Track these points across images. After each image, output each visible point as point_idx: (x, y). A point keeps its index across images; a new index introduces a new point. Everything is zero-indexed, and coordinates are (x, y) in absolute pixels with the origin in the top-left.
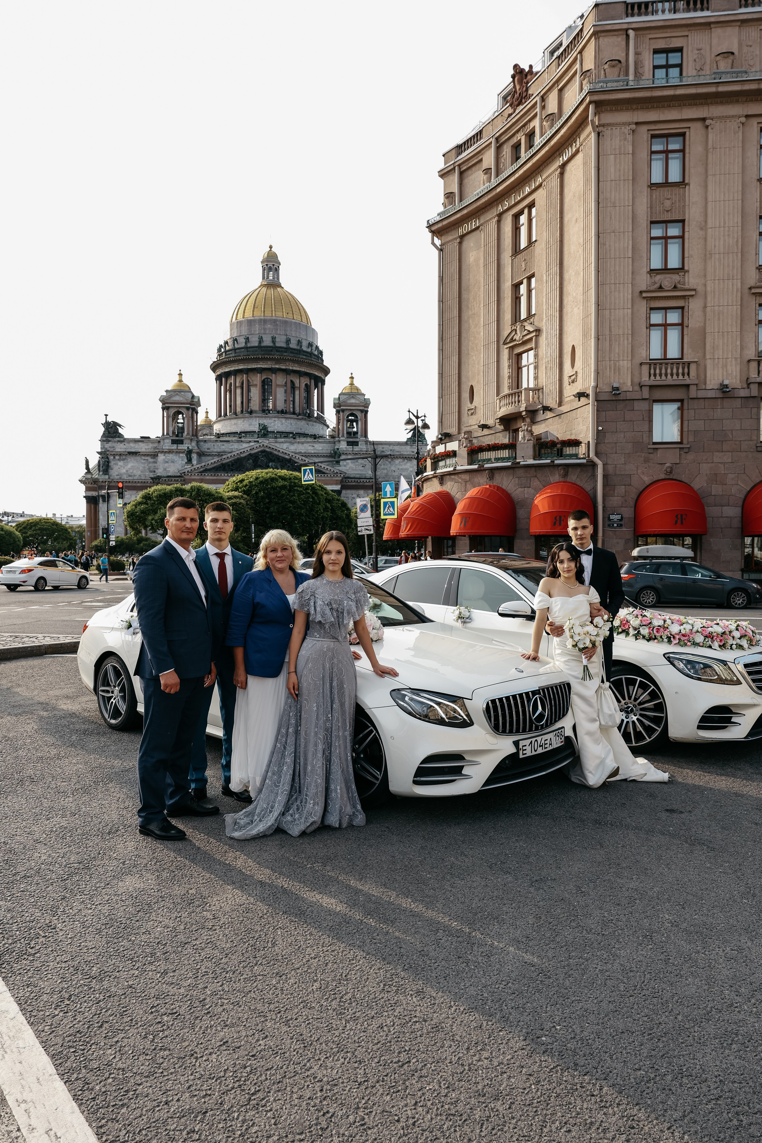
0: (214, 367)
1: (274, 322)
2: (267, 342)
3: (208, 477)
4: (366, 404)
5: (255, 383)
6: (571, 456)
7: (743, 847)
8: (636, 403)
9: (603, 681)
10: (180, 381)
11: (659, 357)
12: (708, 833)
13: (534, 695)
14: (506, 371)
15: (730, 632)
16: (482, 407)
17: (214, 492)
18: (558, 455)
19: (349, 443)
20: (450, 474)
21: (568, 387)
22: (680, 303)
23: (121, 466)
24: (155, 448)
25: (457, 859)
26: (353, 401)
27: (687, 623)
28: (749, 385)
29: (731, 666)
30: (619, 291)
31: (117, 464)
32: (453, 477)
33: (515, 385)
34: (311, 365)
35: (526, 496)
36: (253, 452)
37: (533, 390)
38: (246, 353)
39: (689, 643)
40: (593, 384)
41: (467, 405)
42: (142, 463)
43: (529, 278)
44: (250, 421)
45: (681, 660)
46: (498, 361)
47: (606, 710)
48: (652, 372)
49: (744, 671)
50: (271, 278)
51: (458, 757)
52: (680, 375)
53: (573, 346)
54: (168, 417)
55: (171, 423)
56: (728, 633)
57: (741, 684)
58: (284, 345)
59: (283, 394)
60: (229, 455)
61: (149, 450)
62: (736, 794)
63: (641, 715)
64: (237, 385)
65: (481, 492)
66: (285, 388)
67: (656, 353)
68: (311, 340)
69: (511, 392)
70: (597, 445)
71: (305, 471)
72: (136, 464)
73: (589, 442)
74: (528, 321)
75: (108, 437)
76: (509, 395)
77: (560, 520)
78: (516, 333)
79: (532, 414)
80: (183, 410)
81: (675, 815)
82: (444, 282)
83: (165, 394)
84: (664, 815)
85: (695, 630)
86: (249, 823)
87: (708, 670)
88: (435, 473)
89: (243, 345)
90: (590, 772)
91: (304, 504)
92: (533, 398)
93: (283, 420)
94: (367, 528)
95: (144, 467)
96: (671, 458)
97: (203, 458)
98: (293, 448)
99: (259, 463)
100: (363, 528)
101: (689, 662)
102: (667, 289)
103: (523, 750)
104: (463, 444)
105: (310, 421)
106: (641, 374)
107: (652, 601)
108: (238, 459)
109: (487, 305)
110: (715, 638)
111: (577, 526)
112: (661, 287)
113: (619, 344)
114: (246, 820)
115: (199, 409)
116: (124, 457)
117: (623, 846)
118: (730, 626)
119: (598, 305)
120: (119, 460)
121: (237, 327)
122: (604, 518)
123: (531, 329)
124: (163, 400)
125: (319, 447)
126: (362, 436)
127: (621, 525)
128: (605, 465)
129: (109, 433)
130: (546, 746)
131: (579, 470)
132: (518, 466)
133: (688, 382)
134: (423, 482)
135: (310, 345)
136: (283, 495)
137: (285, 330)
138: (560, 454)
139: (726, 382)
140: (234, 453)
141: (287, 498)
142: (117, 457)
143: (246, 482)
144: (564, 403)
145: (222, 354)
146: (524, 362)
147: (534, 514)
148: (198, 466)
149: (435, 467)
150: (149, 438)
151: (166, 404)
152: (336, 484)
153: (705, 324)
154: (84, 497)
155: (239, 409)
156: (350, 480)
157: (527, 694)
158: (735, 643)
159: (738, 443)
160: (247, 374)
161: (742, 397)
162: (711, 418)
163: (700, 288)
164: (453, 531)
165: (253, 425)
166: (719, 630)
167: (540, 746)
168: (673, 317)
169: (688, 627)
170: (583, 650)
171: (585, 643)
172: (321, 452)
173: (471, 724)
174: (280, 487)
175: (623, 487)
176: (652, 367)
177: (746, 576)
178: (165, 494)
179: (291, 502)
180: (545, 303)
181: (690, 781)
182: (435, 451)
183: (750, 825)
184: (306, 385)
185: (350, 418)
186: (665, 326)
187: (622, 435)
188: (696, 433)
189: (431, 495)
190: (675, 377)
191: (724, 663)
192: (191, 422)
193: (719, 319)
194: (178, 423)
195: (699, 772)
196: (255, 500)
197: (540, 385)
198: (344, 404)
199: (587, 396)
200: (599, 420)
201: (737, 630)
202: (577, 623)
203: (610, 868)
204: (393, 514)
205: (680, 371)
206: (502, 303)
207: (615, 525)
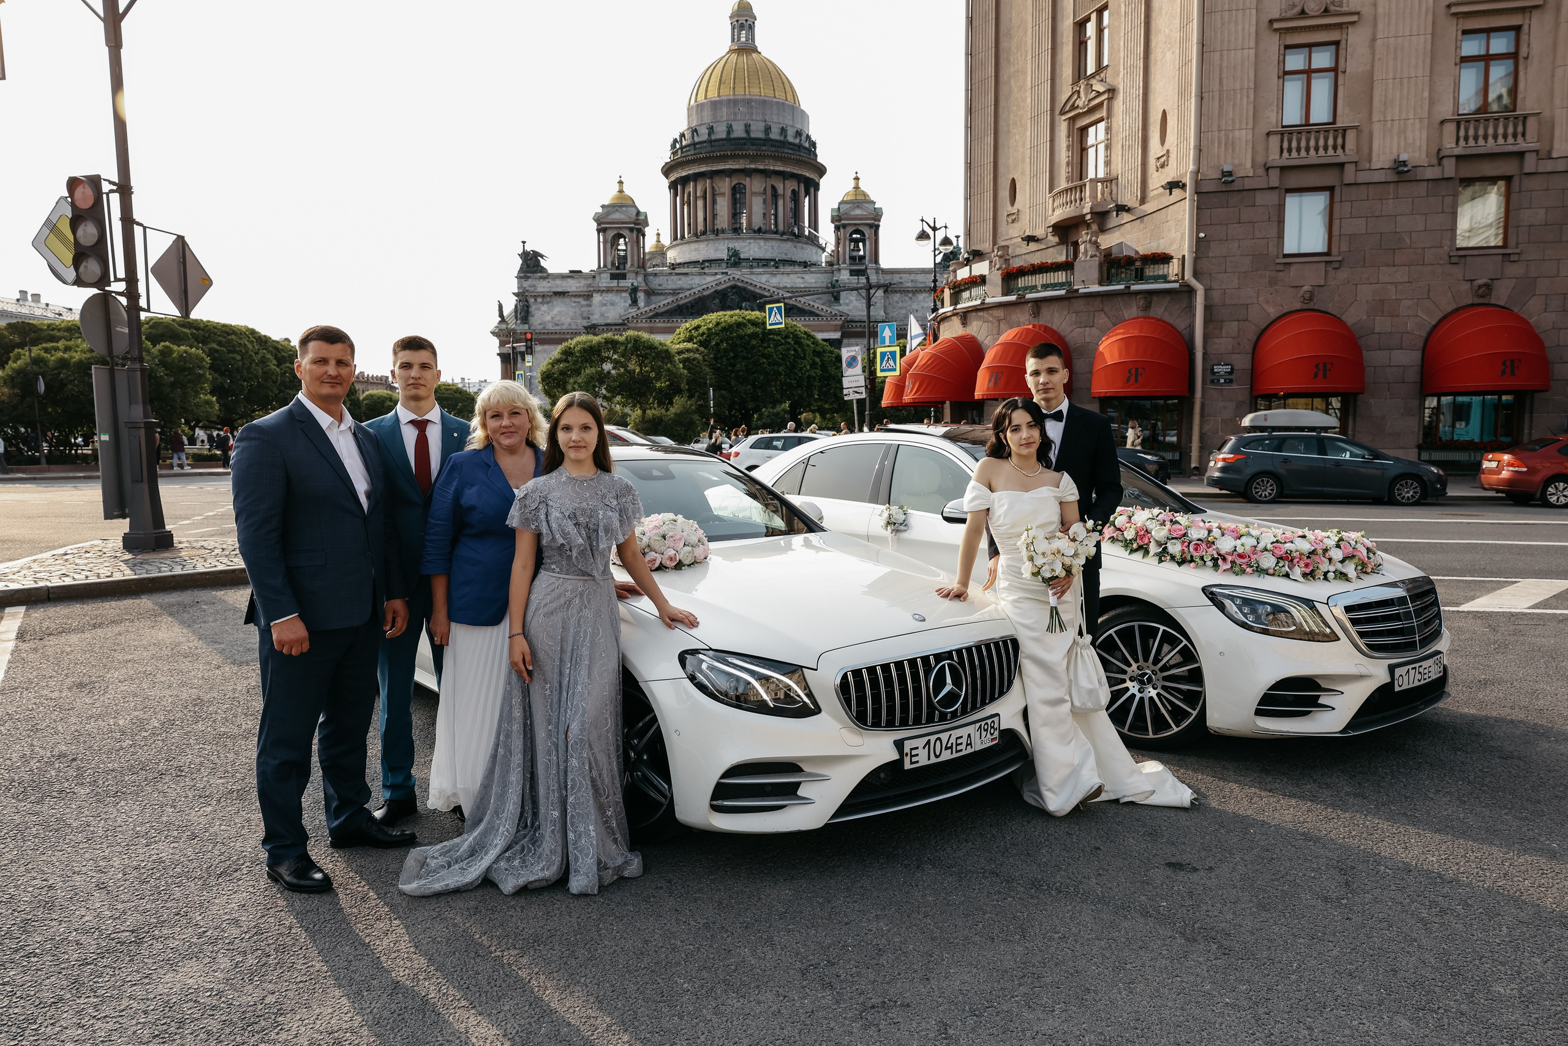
0: (667, 171)
1: (748, 102)
2: (739, 132)
3: (659, 324)
4: (877, 215)
5: (722, 190)
6: (1156, 279)
7: (1286, 950)
8: (1258, 194)
9: (1081, 634)
10: (621, 191)
11: (1298, 123)
12: (1229, 916)
13: (938, 661)
14: (1063, 155)
15: (1325, 550)
16: (1027, 210)
17: (657, 344)
18: (1136, 277)
19: (853, 273)
20: (976, 309)
21: (1155, 174)
22: (1334, 36)
23: (545, 311)
24: (589, 285)
25: (754, 952)
26: (858, 212)
27: (1249, 534)
28: (1440, 160)
29: (1322, 609)
30: (1237, 21)
31: (539, 309)
32: (981, 314)
33: (1076, 174)
34: (799, 163)
35: (1087, 340)
36: (719, 288)
37: (1102, 181)
38: (709, 149)
39: (1249, 570)
40: (1191, 167)
41: (1006, 208)
42: (572, 307)
43: (1100, 12)
44: (717, 245)
45: (1232, 598)
46: (1052, 141)
47: (1084, 683)
48: (1286, 145)
49: (1344, 618)
50: (743, 39)
51: (791, 767)
52: (1330, 149)
53: (1164, 111)
54: (605, 242)
55: (609, 250)
56: (1320, 552)
57: (1339, 639)
58: (761, 135)
59: (762, 205)
60: (687, 293)
61: (581, 289)
62: (1307, 837)
63: (1164, 688)
64: (698, 194)
65: (1020, 335)
66: (764, 197)
67: (1292, 115)
68: (799, 126)
69: (1070, 185)
70: (1196, 260)
71: (771, 310)
72: (564, 309)
73: (1184, 257)
74: (1097, 77)
75: (527, 272)
76: (1067, 190)
77: (1137, 375)
78: (1079, 97)
79: (1101, 217)
80: (625, 233)
81: (1181, 875)
82: (974, 26)
83: (600, 210)
84: (1159, 875)
85: (1261, 546)
86: (443, 867)
87: (1282, 616)
88: (954, 309)
89: (705, 137)
90: (1050, 790)
91: (782, 359)
92: (1103, 194)
93: (762, 243)
94: (856, 389)
95: (575, 313)
96: (1311, 277)
97: (653, 298)
98: (775, 281)
99: (728, 303)
100: (851, 390)
101: (1246, 601)
102: (1312, 14)
103: (912, 756)
104: (995, 265)
105: (799, 242)
106: (1267, 149)
107: (1270, 494)
108: (700, 298)
109: (1037, 56)
110: (1296, 561)
111: (1039, 368)
112: (1303, 12)
113: (1234, 105)
114: (442, 860)
115: (647, 230)
116: (548, 299)
117: (1064, 938)
118: (1325, 540)
119: (1202, 45)
120: (541, 303)
121: (697, 112)
122: (1204, 370)
123: (1101, 89)
124: (598, 219)
125: (811, 280)
126: (870, 262)
127: (1231, 381)
128: (1207, 291)
129: (528, 266)
130: (959, 748)
131: (1168, 298)
132: (1076, 295)
133: (1342, 158)
134: (939, 323)
135: (799, 134)
136: (754, 347)
137: (764, 114)
138: (1140, 277)
139: (1403, 157)
140: (694, 291)
141: (759, 351)
142: (539, 300)
143: (703, 329)
144: (1148, 199)
145: (677, 151)
146: (1091, 140)
147: (1098, 366)
148: (646, 309)
149: (955, 299)
150: (580, 272)
151: (603, 224)
152: (835, 331)
153: (1373, 66)
154: (498, 354)
155: (700, 227)
156: (854, 325)
157: (925, 659)
158: (1332, 568)
159: (1419, 251)
160: (711, 178)
161: (1428, 180)
162: (1377, 214)
163: (1367, 11)
164: (978, 394)
165: (718, 249)
166: (1305, 546)
167: (947, 748)
168: (1322, 59)
169: (1249, 542)
170: (1050, 581)
171: (1053, 570)
172: (814, 285)
173: (817, 710)
174: (749, 336)
175: (1236, 323)
176: (1286, 139)
177: (1425, 456)
178: (591, 347)
179: (764, 356)
180: (1122, 48)
181: (1231, 807)
182: (956, 277)
183: (1313, 902)
184: (793, 191)
185: (854, 236)
186: (1309, 73)
187: (1236, 245)
188: (1352, 237)
189: (949, 340)
190: (1321, 152)
191: (1309, 604)
192: (635, 248)
193: (1395, 58)
194: (618, 250)
195: (1253, 790)
196: (715, 354)
197: (1114, 174)
198: (845, 216)
199: (1183, 187)
200: (1200, 221)
201: (1338, 546)
202: (1041, 534)
203: (1020, 985)
204: (895, 370)
205: (1331, 142)
206: (1059, 52)
207: (1222, 381)
